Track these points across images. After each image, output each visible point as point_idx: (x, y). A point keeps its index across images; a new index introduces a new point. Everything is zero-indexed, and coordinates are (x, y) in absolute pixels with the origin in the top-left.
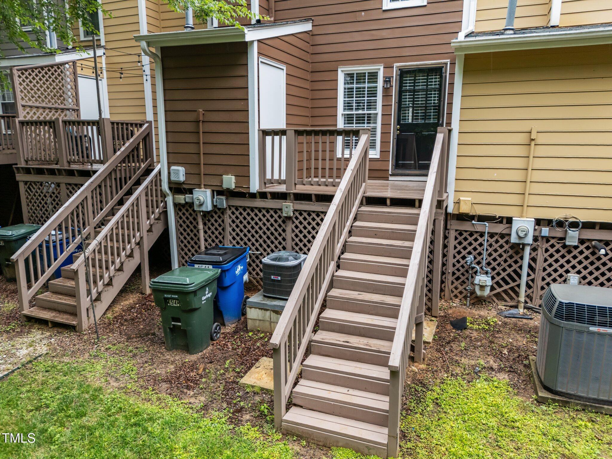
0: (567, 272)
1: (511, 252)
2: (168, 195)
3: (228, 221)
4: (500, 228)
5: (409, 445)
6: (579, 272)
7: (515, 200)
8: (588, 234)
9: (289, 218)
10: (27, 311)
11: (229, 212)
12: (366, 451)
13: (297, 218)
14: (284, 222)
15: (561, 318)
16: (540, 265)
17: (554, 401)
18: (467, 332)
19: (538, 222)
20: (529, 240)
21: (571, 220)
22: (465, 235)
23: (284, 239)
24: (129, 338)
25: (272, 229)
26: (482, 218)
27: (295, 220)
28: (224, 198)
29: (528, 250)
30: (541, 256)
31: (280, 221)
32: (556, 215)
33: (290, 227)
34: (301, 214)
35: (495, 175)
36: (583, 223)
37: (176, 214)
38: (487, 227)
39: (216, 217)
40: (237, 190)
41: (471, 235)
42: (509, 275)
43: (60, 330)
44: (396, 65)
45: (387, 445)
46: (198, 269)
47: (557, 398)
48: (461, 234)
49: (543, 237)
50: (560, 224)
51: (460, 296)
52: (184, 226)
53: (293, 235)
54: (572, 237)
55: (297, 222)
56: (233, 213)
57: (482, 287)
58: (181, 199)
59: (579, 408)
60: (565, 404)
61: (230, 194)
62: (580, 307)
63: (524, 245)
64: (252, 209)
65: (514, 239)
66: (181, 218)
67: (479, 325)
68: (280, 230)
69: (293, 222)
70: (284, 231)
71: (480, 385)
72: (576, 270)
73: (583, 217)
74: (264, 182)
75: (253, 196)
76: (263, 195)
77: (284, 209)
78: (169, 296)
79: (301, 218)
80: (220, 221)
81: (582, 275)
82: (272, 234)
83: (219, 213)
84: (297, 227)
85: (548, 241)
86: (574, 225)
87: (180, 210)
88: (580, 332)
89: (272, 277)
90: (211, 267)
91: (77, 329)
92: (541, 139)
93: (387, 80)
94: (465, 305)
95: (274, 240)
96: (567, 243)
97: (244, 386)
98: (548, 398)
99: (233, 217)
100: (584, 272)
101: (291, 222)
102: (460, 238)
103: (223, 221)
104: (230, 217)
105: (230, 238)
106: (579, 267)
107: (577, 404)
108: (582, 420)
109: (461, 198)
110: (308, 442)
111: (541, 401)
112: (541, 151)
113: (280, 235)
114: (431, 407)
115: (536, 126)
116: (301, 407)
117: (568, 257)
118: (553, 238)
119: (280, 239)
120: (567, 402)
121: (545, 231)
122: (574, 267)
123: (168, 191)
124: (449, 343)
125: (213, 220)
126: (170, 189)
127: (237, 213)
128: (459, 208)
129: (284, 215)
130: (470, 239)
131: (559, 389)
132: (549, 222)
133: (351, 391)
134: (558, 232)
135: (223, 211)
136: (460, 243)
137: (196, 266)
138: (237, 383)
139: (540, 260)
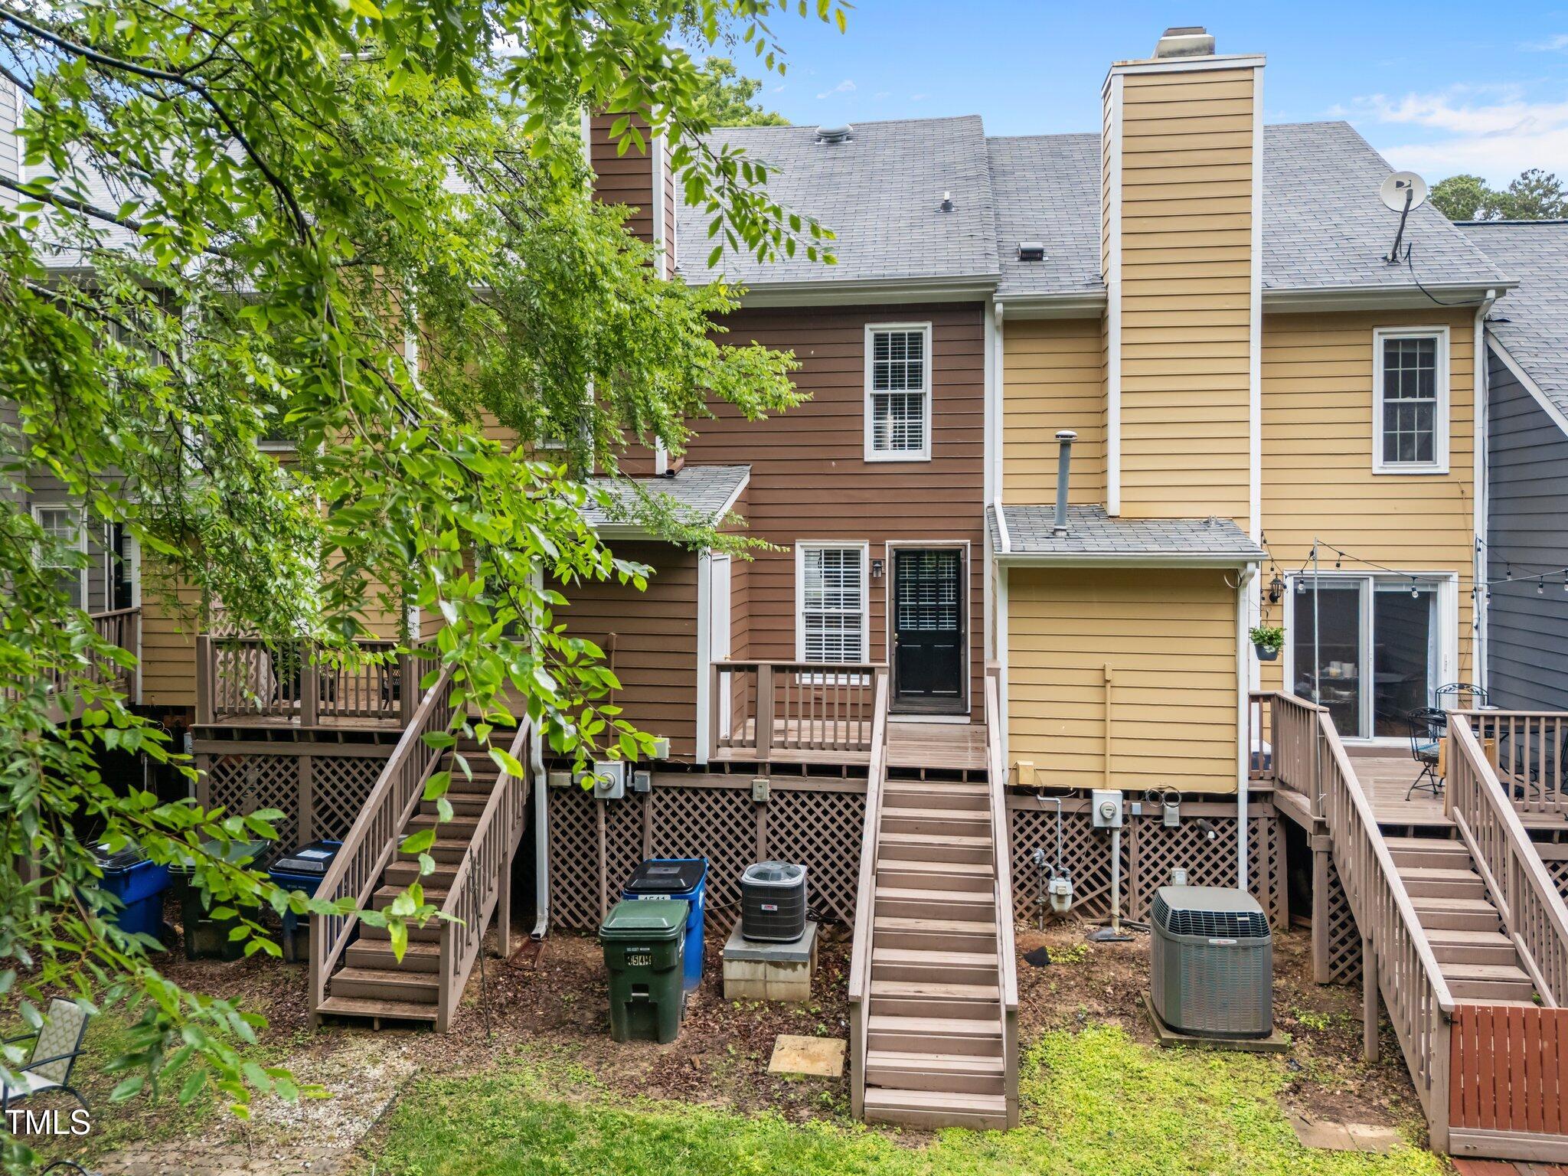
0: (1170, 865)
1: (1094, 840)
2: (540, 772)
3: (650, 813)
4: (1076, 806)
5: (1028, 1113)
6: (1185, 865)
7: (1093, 763)
8: (1192, 810)
9: (763, 804)
10: (324, 1005)
11: (653, 798)
12: (981, 1125)
13: (775, 803)
14: (752, 810)
15: (1177, 931)
16: (1134, 857)
17: (1181, 1042)
18: (1052, 969)
19: (1127, 795)
20: (1117, 822)
21: (1168, 791)
22: (1028, 816)
23: (752, 840)
24: (537, 1033)
25: (731, 823)
26: (1050, 792)
27: (771, 806)
28: (647, 774)
29: (1117, 836)
30: (1134, 843)
31: (745, 809)
32: (1149, 785)
33: (763, 818)
34: (782, 796)
35: (1063, 728)
36: (1183, 795)
37: (551, 804)
38: (1059, 804)
39: (627, 806)
40: (673, 761)
41: (1036, 816)
42: (1094, 876)
43: (399, 1033)
44: (888, 542)
45: (1006, 1113)
46: (646, 903)
47: (1184, 1038)
48: (1021, 816)
49: (1134, 817)
50: (1155, 796)
51: (1028, 915)
52: (564, 825)
53: (768, 832)
54: (1172, 815)
55: (775, 810)
56: (660, 799)
57: (1061, 898)
58: (563, 778)
59: (1209, 1047)
60: (1193, 1045)
61: (658, 767)
62: (1196, 914)
63: (1112, 829)
64: (695, 791)
65: (1097, 822)
66: (557, 811)
67: (1064, 956)
68: (745, 824)
69: (769, 810)
70: (752, 825)
71: (1089, 1034)
72: (1182, 861)
73: (1183, 786)
74: (717, 744)
75: (699, 769)
76: (717, 767)
77: (757, 790)
78: (635, 950)
79: (782, 803)
80: (634, 813)
81: (1190, 868)
82: (731, 831)
83: (634, 800)
84: (774, 818)
85: (1141, 822)
86: (1172, 797)
87: (558, 798)
88: (1200, 947)
89: (763, 907)
90: (668, 897)
91: (436, 1027)
92: (1118, 679)
93: (876, 565)
94: (1037, 928)
95: (734, 842)
96: (1167, 824)
97: (779, 1077)
98: (1172, 1040)
99: (660, 806)
100: (1192, 865)
101: (764, 810)
102: (1021, 823)
103: (641, 814)
104: (655, 806)
105: (653, 842)
106: (1185, 858)
107: (1207, 1043)
108: (1215, 1060)
109: (1020, 763)
110: (904, 1129)
111: (1166, 1045)
112: (1120, 695)
113: (745, 832)
114: (1038, 1070)
115: (1110, 662)
116: (879, 1087)
117: (1170, 843)
118: (1148, 816)
119: (745, 839)
120: (1196, 1042)
121: (1137, 807)
122: (1178, 858)
123: (542, 767)
124: (1032, 986)
125: (621, 813)
126: (546, 762)
127: (667, 799)
128: (1017, 778)
129: (756, 798)
130: (1036, 823)
131: (1185, 1026)
132: (1140, 795)
133: (941, 1057)
134: (1153, 809)
135: (642, 797)
136: (1021, 830)
137: (641, 897)
138: (763, 1074)
139: (1134, 849)
